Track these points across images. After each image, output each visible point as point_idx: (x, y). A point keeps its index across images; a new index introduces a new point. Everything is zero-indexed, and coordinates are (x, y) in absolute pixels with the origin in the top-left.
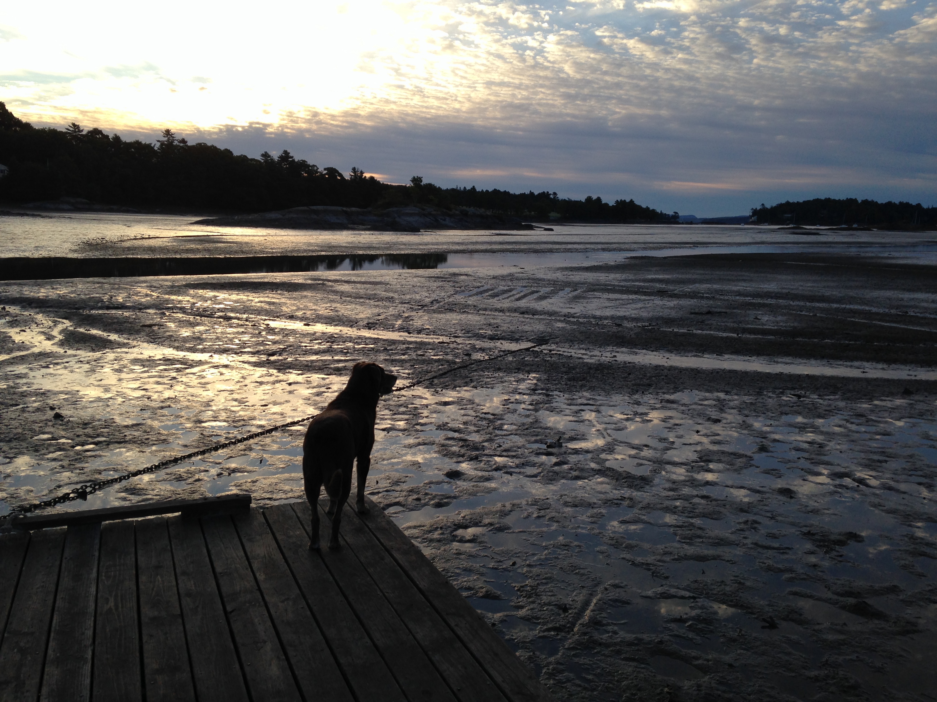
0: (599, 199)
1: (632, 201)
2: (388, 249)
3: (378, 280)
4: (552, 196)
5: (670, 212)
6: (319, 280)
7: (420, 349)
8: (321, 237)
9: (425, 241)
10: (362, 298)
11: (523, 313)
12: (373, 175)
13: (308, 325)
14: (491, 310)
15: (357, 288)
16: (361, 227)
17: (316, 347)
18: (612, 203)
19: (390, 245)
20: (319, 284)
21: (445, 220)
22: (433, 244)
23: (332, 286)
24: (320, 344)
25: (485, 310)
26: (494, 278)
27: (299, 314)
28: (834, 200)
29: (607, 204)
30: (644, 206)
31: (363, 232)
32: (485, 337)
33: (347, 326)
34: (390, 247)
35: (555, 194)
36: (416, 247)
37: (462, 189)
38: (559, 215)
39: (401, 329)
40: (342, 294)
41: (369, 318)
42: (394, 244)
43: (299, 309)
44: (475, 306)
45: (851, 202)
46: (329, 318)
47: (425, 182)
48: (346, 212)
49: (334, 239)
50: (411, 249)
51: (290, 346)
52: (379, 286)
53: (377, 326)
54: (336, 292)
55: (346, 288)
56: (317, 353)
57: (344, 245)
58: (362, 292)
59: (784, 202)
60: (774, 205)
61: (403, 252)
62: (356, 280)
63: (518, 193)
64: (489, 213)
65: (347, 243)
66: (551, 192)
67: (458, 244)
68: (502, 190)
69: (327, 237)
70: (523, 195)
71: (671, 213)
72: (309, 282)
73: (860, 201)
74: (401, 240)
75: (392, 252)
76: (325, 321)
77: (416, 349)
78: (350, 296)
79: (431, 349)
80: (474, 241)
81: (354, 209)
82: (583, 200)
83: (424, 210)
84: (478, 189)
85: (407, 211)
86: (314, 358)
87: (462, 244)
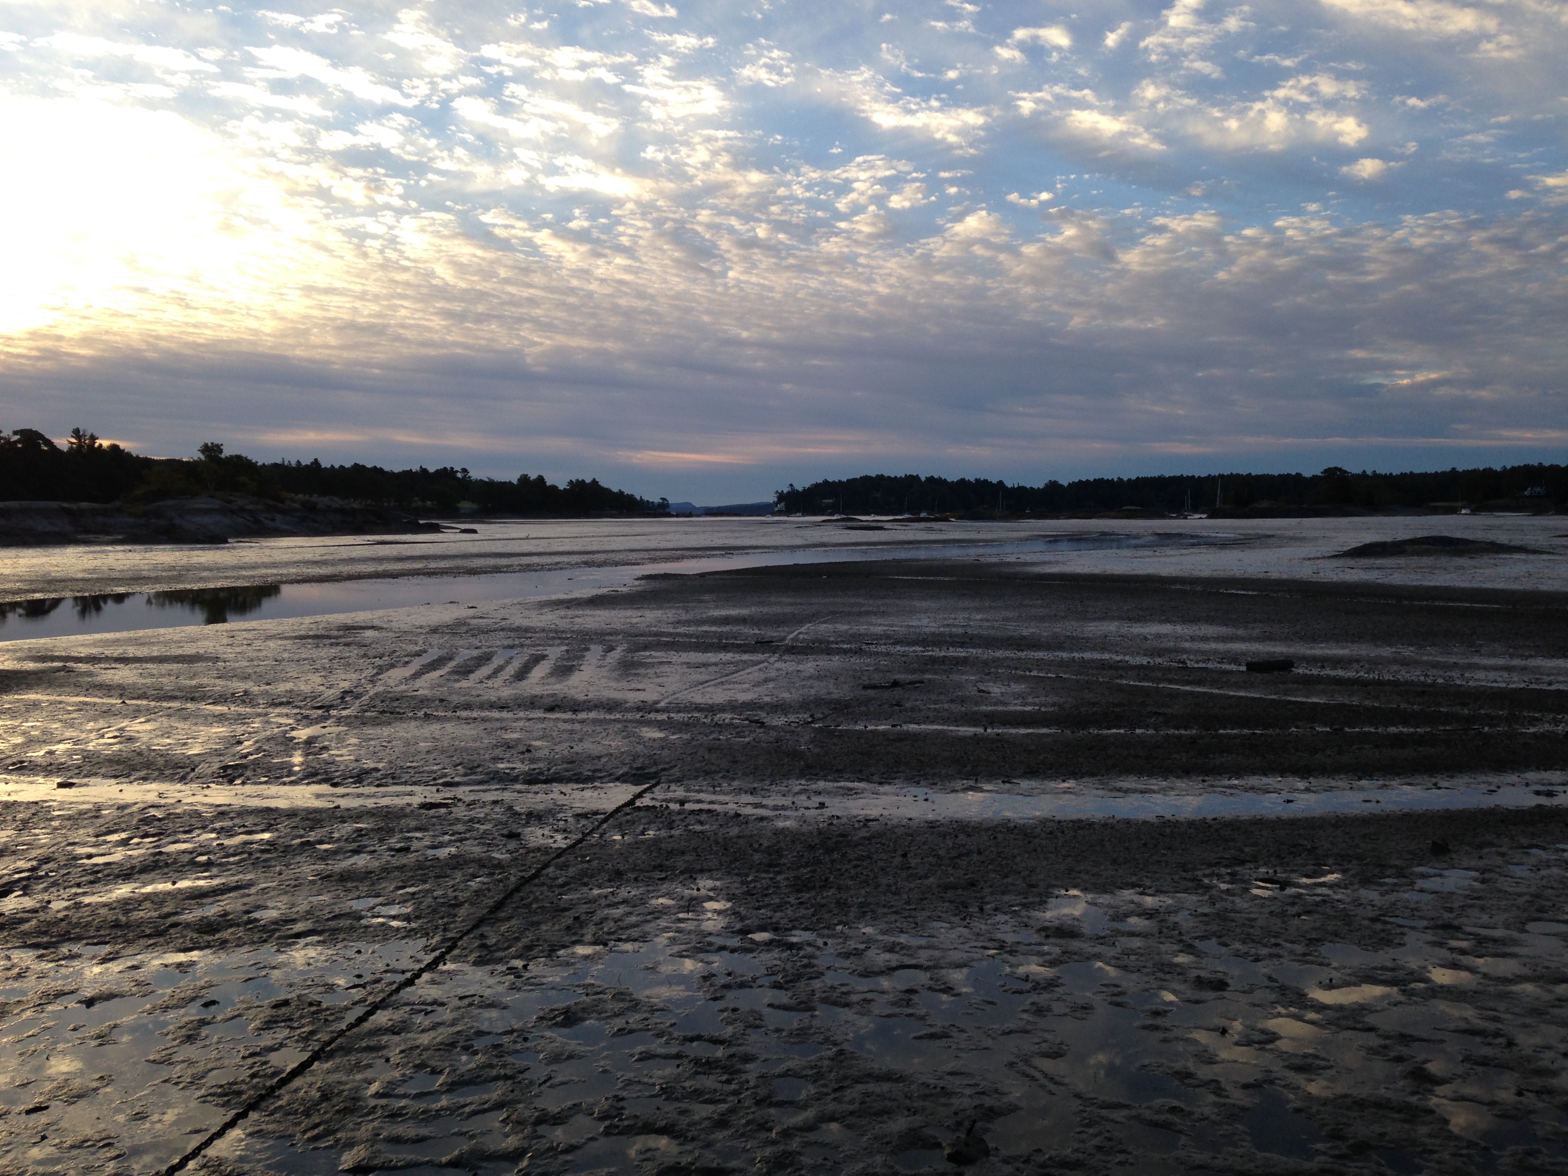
0: (541, 479)
1: (594, 482)
2: (178, 578)
3: (189, 650)
4: (459, 475)
5: (654, 498)
6: (53, 659)
7: (391, 832)
8: (22, 561)
9: (247, 560)
10: (174, 698)
11: (551, 709)
12: (117, 443)
13: (70, 785)
14: (481, 707)
15: (152, 675)
16: (103, 537)
17: (118, 855)
18: (562, 485)
19: (180, 573)
20: (59, 670)
21: (273, 520)
22: (266, 566)
23: (90, 674)
24: (125, 843)
25: (468, 707)
26: (434, 630)
27: (38, 754)
28: (889, 477)
29: (554, 488)
30: (615, 489)
31: (109, 548)
32: (515, 780)
33: (171, 779)
34: (180, 576)
35: (464, 470)
36: (235, 574)
37: (294, 464)
38: (475, 506)
39: (311, 776)
40: (122, 691)
41: (218, 753)
42: (188, 568)
43: (31, 742)
44: (442, 701)
45: (912, 480)
46: (118, 762)
47: (227, 452)
48: (68, 512)
49: (52, 565)
50: (227, 577)
51: (47, 860)
52: (199, 666)
53: (249, 773)
54: (107, 689)
55: (123, 675)
56: (126, 873)
57: (80, 575)
58: (168, 683)
59: (820, 481)
60: (807, 486)
61: (211, 585)
62: (139, 654)
63: (397, 469)
64: (356, 505)
65: (84, 571)
66: (457, 468)
67: (316, 563)
68: (369, 466)
69: (35, 561)
70: (408, 474)
71: (657, 500)
72: (31, 666)
73: (923, 479)
74: (195, 560)
75: (189, 587)
76: (110, 770)
77: (383, 833)
78: (143, 696)
79: (417, 829)
80: (345, 556)
81: (84, 505)
82: (515, 482)
83: (230, 502)
84: (325, 464)
85: (196, 506)
86: (123, 890)
87: (324, 563)
